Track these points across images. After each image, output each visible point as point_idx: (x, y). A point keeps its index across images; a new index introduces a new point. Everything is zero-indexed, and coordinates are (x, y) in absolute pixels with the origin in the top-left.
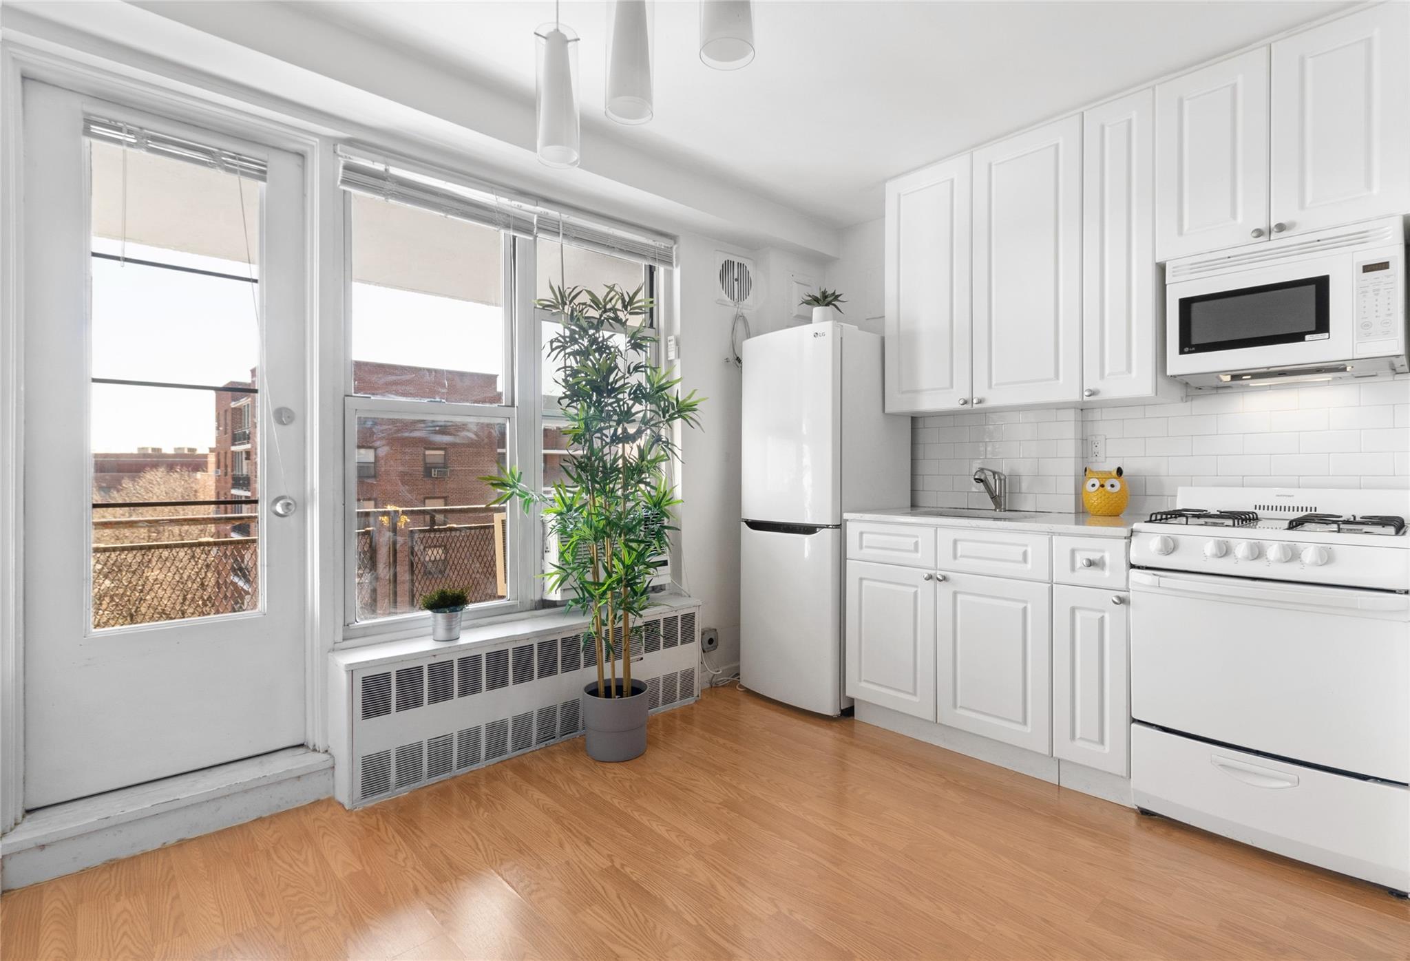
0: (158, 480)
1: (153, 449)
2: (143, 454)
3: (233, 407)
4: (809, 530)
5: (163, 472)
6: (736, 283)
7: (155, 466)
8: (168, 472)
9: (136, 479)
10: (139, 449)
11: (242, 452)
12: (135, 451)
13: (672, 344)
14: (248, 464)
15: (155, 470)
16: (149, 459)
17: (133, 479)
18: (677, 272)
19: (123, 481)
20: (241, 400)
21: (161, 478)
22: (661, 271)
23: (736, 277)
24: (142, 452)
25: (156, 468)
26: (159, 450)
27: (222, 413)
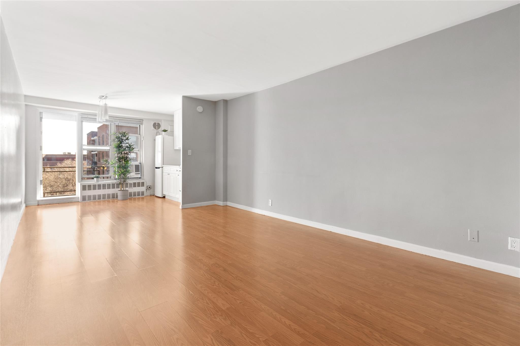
0: (69, 163)
1: (68, 153)
2: (65, 155)
3: (92, 139)
4: (159, 168)
5: (70, 161)
6: (157, 126)
7: (68, 158)
8: (72, 161)
9: (62, 163)
10: (63, 153)
11: (95, 154)
12: (62, 154)
13: (142, 138)
14: (97, 158)
15: (68, 160)
16: (66, 156)
17: (61, 163)
18: (143, 126)
19: (58, 164)
20: (95, 137)
21: (70, 163)
22: (141, 125)
23: (157, 125)
24: (65, 154)
25: (68, 159)
26: (70, 153)
27: (89, 141)
